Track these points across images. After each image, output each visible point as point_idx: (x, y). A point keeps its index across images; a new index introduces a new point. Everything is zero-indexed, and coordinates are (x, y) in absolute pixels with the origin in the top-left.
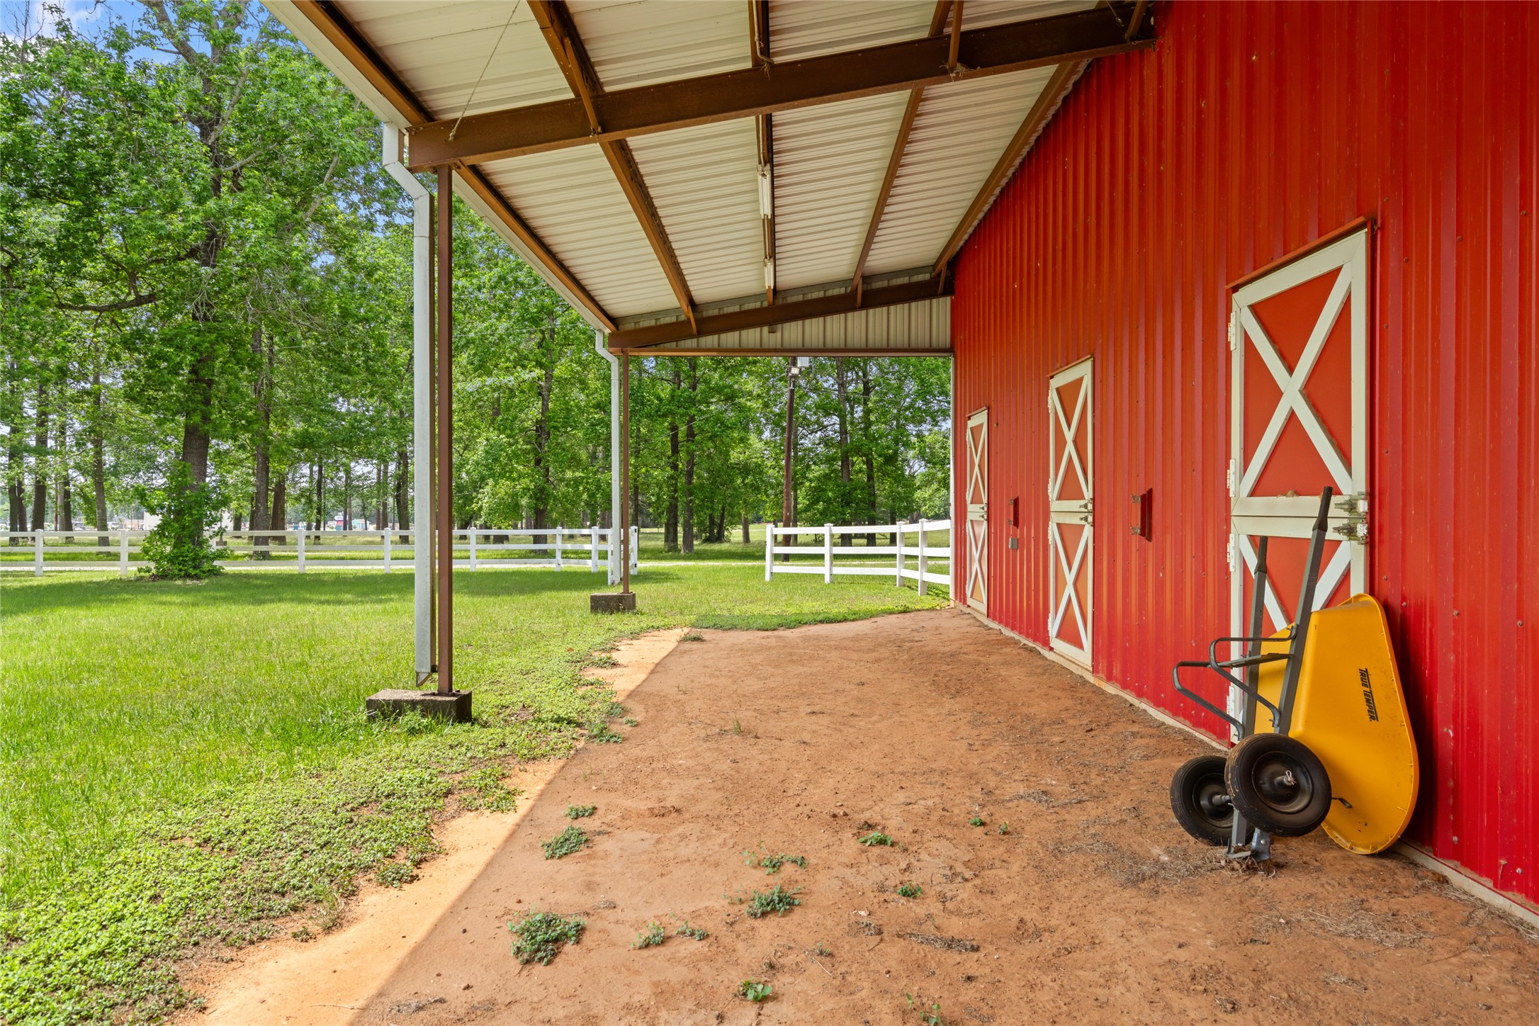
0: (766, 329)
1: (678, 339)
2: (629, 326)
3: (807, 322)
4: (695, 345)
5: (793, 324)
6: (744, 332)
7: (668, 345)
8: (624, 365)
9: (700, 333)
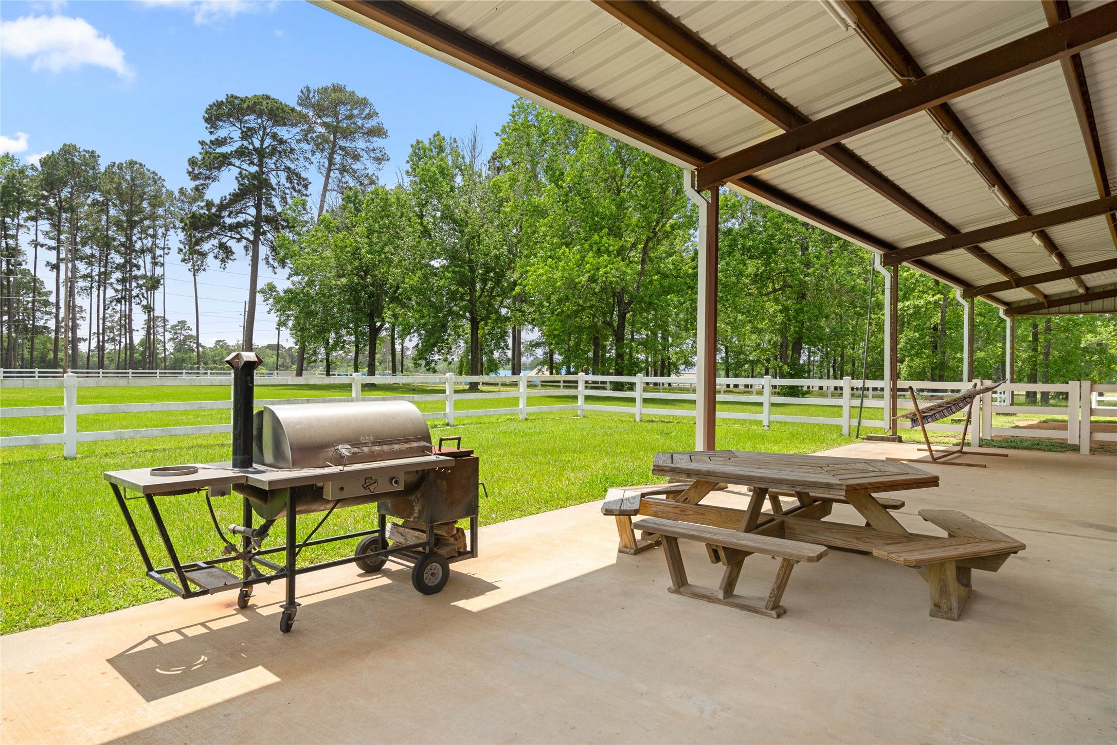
0: (1083, 304)
1: (1038, 309)
2: (1016, 305)
3: (1105, 300)
4: (1057, 311)
5: (1098, 301)
6: (1072, 305)
7: (1033, 312)
8: (1013, 321)
9: (1049, 307)
